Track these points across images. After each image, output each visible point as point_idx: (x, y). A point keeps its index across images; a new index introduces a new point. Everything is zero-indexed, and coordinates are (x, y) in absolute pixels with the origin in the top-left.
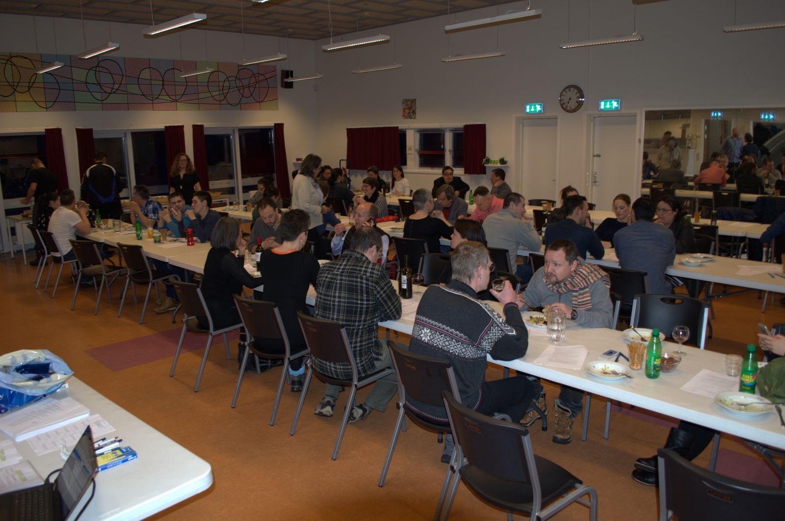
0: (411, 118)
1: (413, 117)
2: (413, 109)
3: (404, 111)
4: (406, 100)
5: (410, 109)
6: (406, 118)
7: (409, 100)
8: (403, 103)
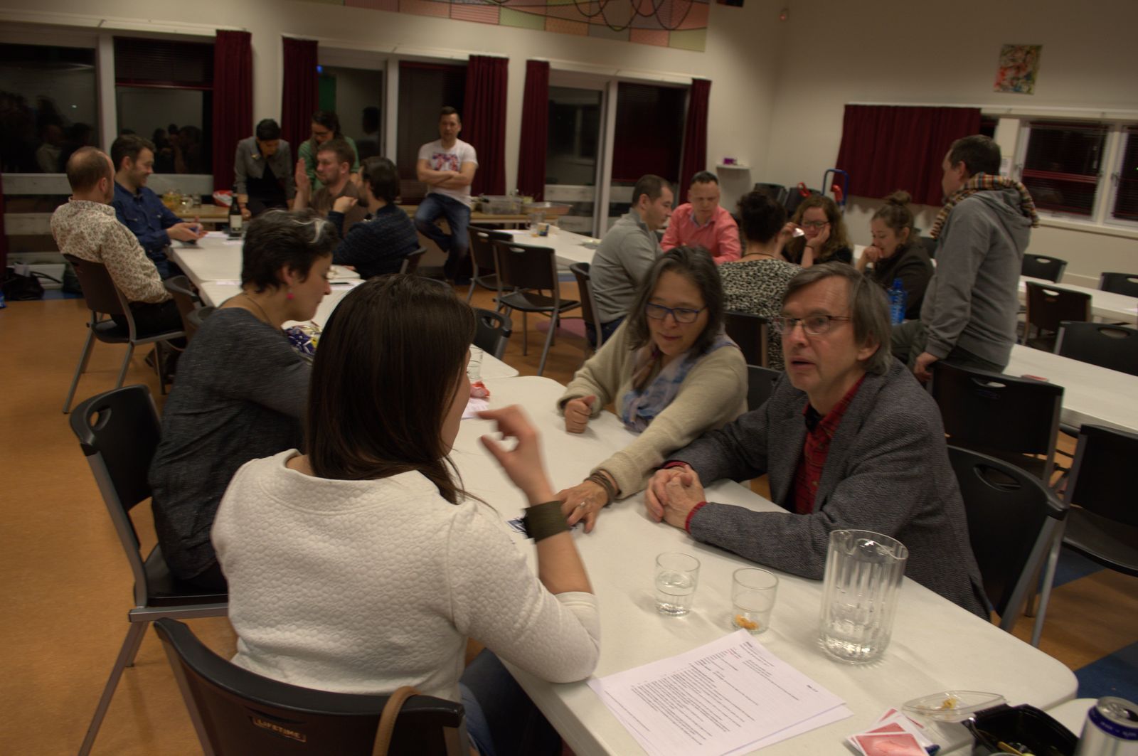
0: (1017, 90)
1: (1025, 88)
2: (1030, 69)
3: (1003, 74)
4: (1012, 46)
5: (1018, 68)
6: (1005, 89)
7: (1020, 48)
8: (1003, 54)
